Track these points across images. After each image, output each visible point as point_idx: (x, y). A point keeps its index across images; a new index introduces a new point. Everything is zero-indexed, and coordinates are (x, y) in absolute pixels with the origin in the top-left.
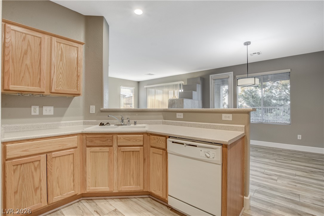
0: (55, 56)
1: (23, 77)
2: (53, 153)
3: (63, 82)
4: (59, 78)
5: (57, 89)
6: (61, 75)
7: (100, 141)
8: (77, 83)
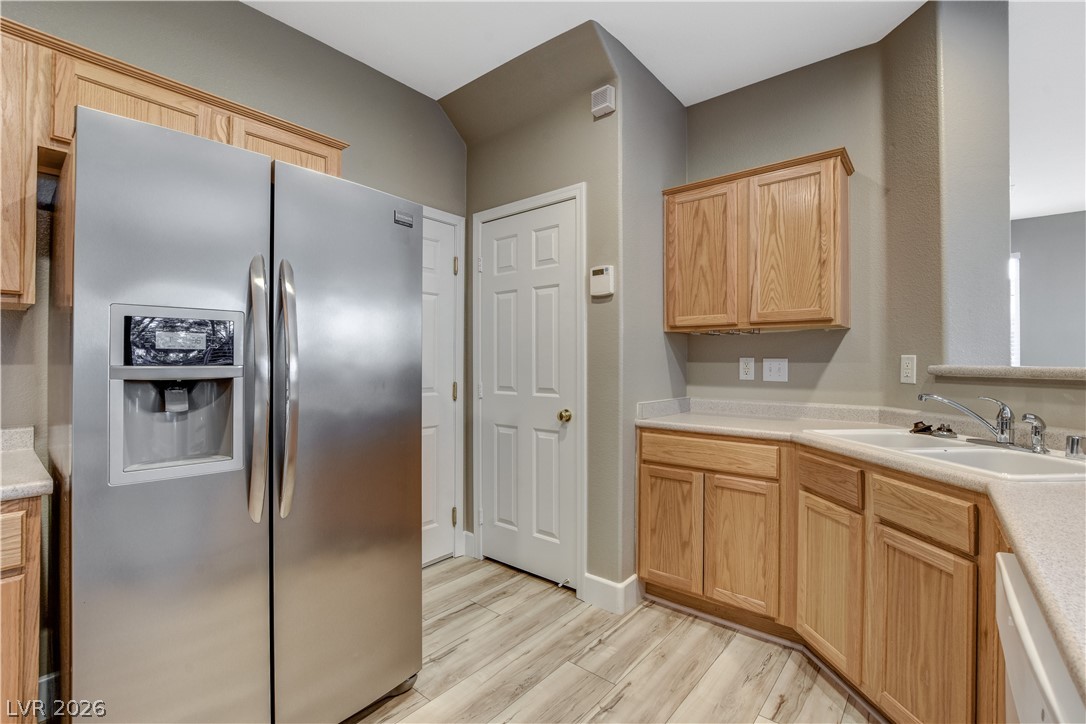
0: (758, 225)
1: (696, 296)
2: (717, 476)
3: (779, 289)
4: (769, 280)
5: (765, 311)
6: (773, 272)
7: (828, 479)
8: (820, 285)
